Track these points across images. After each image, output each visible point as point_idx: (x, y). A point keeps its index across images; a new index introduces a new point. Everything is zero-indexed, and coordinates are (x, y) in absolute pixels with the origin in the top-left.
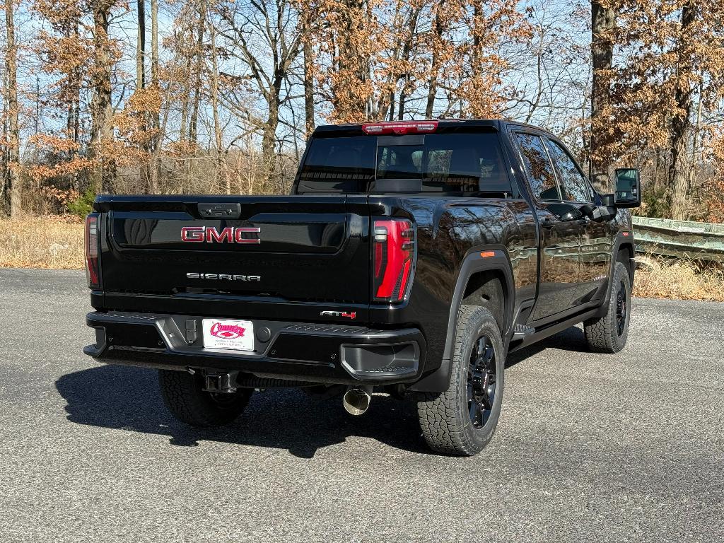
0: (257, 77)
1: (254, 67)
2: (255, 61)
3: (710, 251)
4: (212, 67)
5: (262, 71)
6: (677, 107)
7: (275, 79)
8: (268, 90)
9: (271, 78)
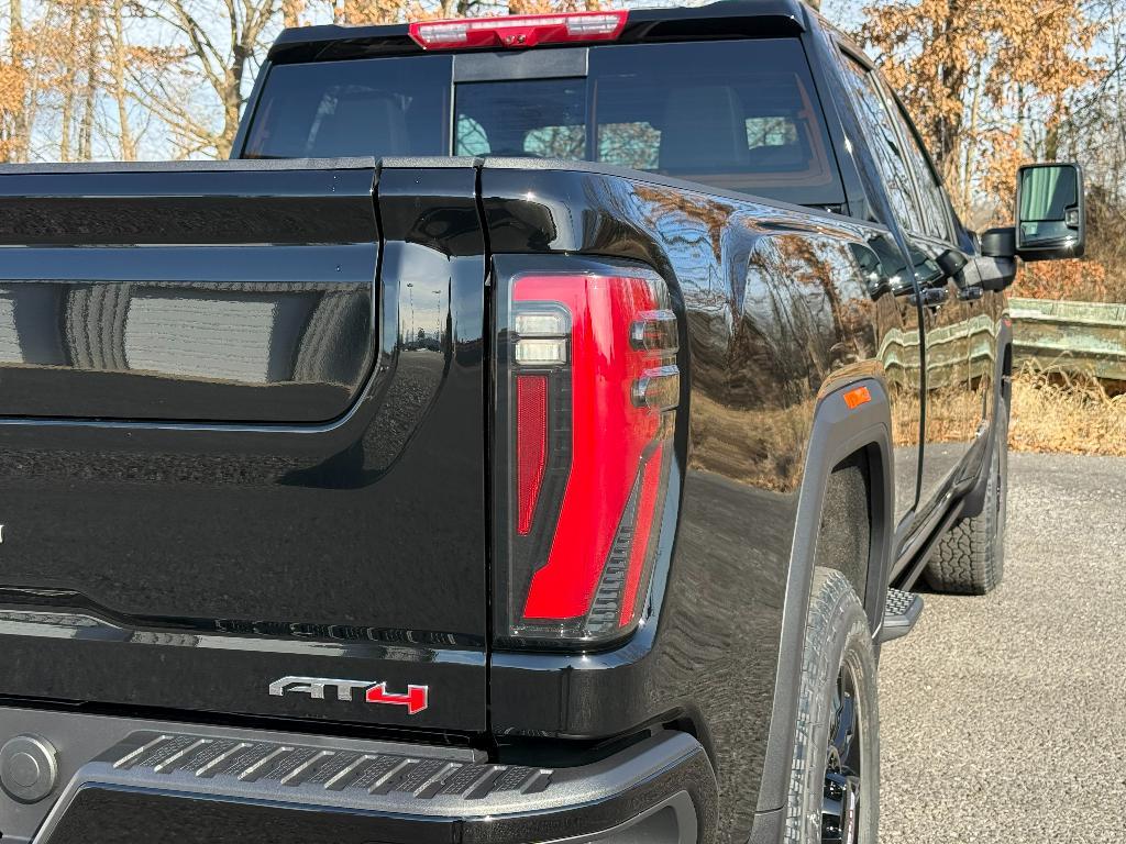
0: (201, 54)
1: (195, 38)
2: (195, 25)
3: (1077, 355)
4: (114, 27)
5: (209, 45)
6: (949, 97)
7: (233, 60)
8: (222, 78)
9: (226, 59)
